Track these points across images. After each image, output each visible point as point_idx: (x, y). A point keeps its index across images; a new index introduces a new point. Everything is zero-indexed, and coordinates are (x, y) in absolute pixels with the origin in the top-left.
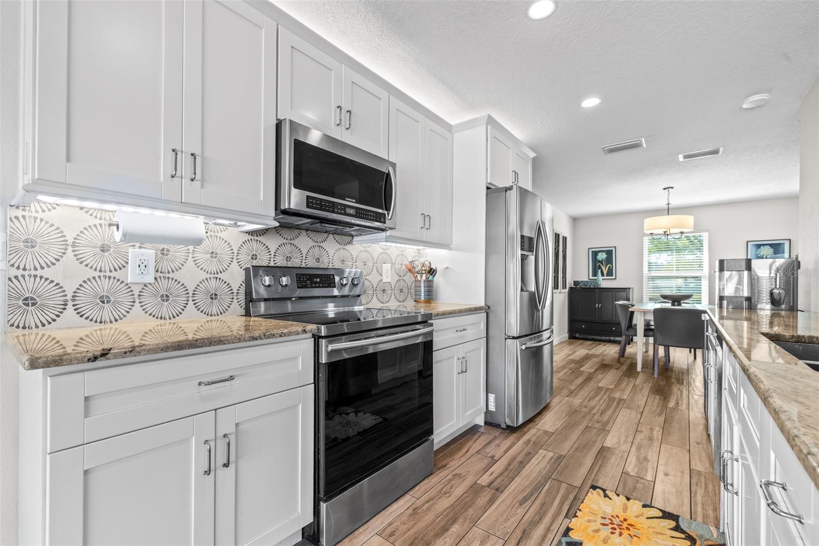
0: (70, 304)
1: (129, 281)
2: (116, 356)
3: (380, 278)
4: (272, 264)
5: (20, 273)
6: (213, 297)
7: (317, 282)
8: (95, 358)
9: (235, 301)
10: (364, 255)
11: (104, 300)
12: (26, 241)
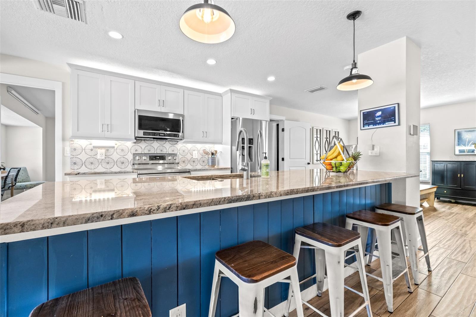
0: (84, 164)
1: (98, 158)
2: (81, 174)
3: (192, 156)
4: (143, 153)
5: (73, 157)
6: (123, 163)
7: (158, 158)
8: (77, 174)
9: (130, 164)
10: (184, 148)
11: (92, 163)
12: (74, 149)
